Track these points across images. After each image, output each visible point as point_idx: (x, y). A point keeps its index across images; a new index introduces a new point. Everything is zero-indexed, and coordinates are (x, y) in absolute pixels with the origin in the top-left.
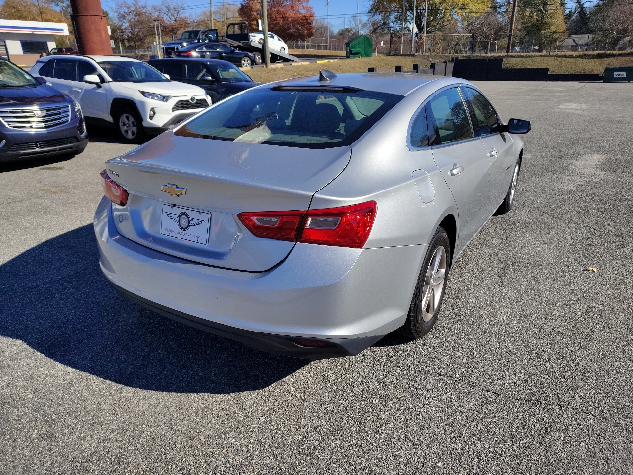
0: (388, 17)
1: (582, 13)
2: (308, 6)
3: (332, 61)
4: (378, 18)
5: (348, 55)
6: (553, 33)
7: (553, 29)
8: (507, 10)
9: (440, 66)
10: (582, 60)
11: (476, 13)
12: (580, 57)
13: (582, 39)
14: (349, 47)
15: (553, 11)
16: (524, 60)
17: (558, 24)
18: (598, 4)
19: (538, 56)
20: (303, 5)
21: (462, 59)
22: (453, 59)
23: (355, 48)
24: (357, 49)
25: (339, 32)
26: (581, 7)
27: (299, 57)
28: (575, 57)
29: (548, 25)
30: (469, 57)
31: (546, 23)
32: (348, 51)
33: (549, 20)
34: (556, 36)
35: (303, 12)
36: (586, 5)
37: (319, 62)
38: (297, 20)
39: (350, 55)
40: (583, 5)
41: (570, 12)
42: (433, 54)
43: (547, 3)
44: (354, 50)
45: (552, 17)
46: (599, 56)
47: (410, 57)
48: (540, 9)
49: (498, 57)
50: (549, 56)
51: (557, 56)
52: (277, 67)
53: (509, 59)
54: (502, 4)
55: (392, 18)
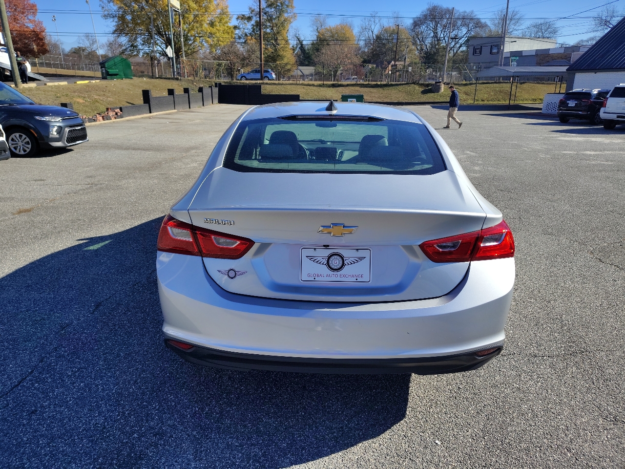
0: (135, 39)
1: (302, 49)
2: (36, 19)
3: (94, 81)
4: (124, 40)
5: (105, 75)
6: (286, 64)
7: (285, 61)
8: (245, 41)
9: (207, 91)
10: (322, 89)
11: (223, 42)
12: (320, 86)
13: (308, 70)
14: (104, 67)
15: (283, 45)
16: (278, 87)
17: (289, 57)
18: (313, 42)
19: (288, 84)
20: (29, 18)
21: (224, 84)
22: (216, 84)
23: (112, 69)
24: (115, 70)
25: (71, 50)
26: (301, 42)
27: (45, 75)
28: (317, 86)
29: (281, 57)
30: (230, 83)
31: (279, 56)
32: (104, 71)
33: (281, 53)
34: (289, 67)
35: (31, 26)
36: (304, 43)
37: (78, 82)
38: (25, 34)
39: (106, 76)
40: (302, 42)
41: (293, 47)
42: (196, 79)
43: (277, 38)
44: (111, 71)
45: (283, 50)
46: (333, 86)
47: (175, 81)
48: (273, 43)
49: (255, 83)
50: (297, 84)
51: (302, 84)
52: (30, 86)
53: (266, 86)
54: (240, 35)
55: (139, 40)
